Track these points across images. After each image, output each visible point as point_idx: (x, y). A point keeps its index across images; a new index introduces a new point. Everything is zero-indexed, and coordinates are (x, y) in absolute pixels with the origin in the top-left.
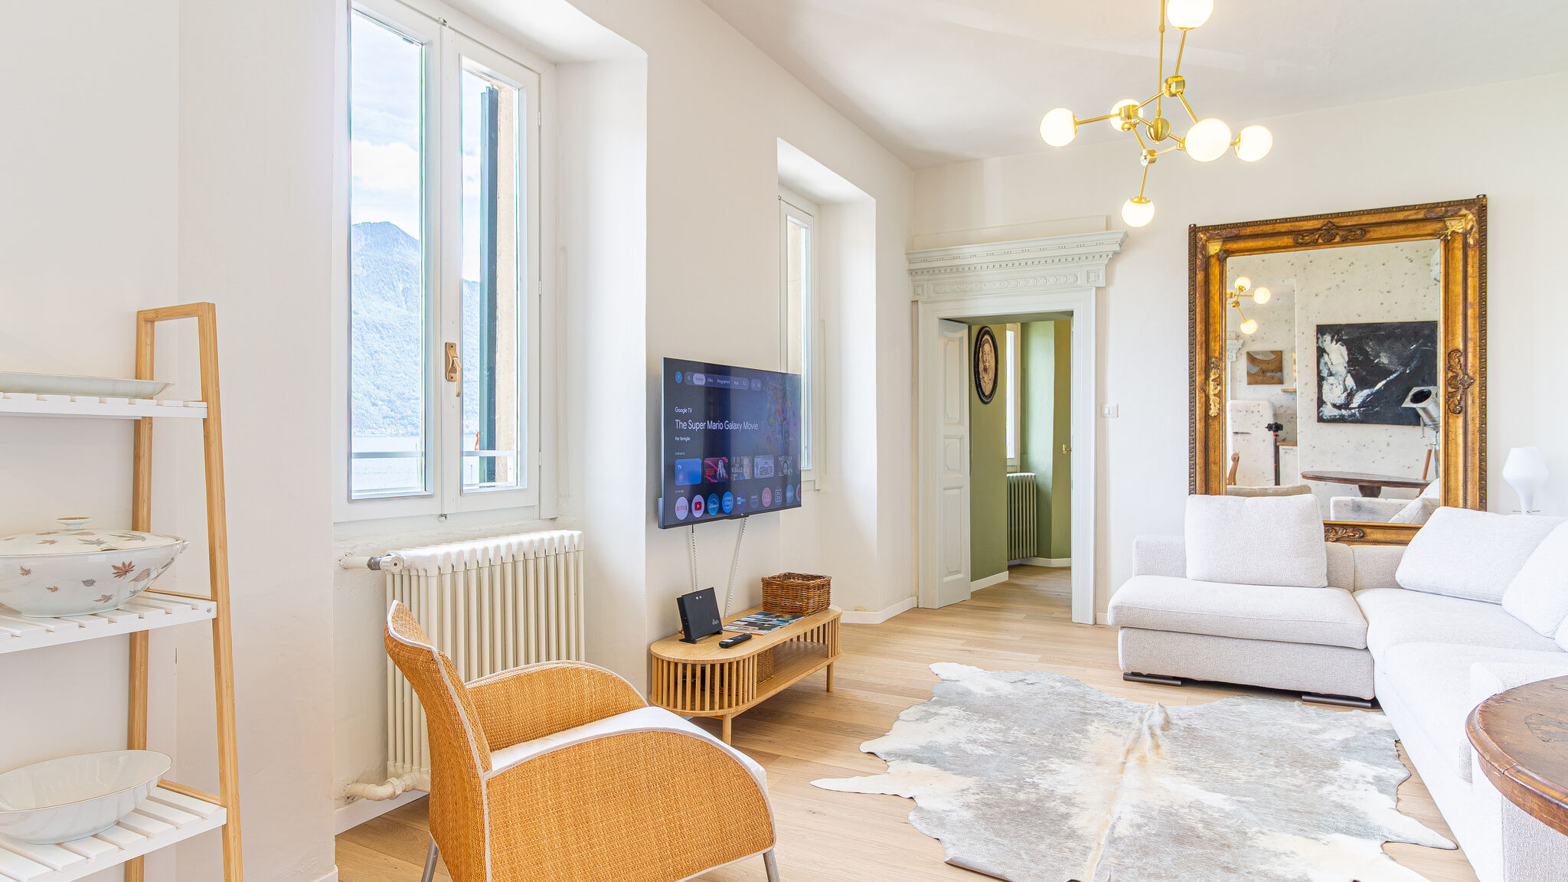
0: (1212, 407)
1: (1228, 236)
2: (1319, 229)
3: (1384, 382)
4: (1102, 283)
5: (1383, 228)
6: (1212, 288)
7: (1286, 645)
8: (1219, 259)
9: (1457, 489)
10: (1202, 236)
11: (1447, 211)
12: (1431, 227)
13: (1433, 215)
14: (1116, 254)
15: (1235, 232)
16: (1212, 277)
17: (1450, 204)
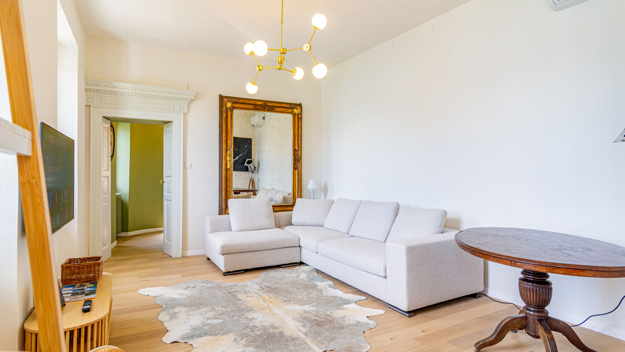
0: (228, 165)
1: (234, 101)
2: (262, 105)
3: (238, 157)
4: (186, 111)
5: (278, 108)
6: (228, 120)
7: (278, 250)
8: (230, 110)
9: (296, 193)
10: (225, 100)
11: (294, 106)
12: (290, 110)
13: (291, 107)
14: (192, 100)
15: (236, 100)
16: (228, 116)
17: (294, 104)
